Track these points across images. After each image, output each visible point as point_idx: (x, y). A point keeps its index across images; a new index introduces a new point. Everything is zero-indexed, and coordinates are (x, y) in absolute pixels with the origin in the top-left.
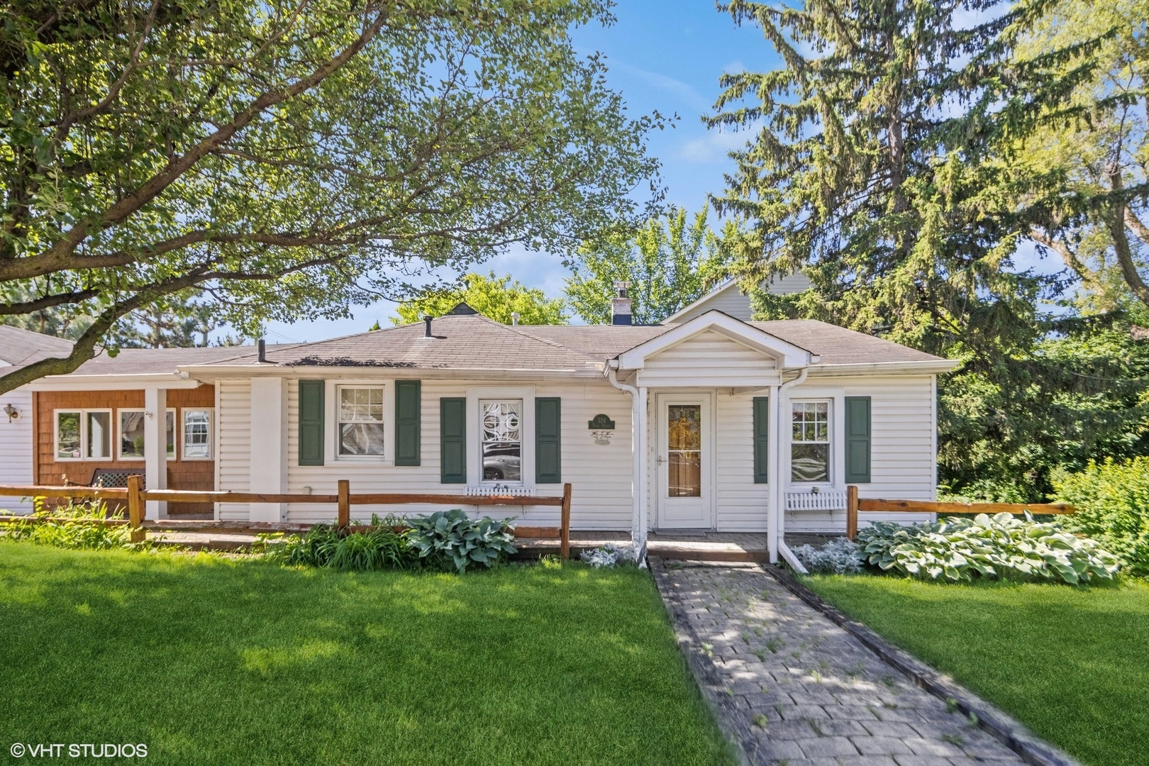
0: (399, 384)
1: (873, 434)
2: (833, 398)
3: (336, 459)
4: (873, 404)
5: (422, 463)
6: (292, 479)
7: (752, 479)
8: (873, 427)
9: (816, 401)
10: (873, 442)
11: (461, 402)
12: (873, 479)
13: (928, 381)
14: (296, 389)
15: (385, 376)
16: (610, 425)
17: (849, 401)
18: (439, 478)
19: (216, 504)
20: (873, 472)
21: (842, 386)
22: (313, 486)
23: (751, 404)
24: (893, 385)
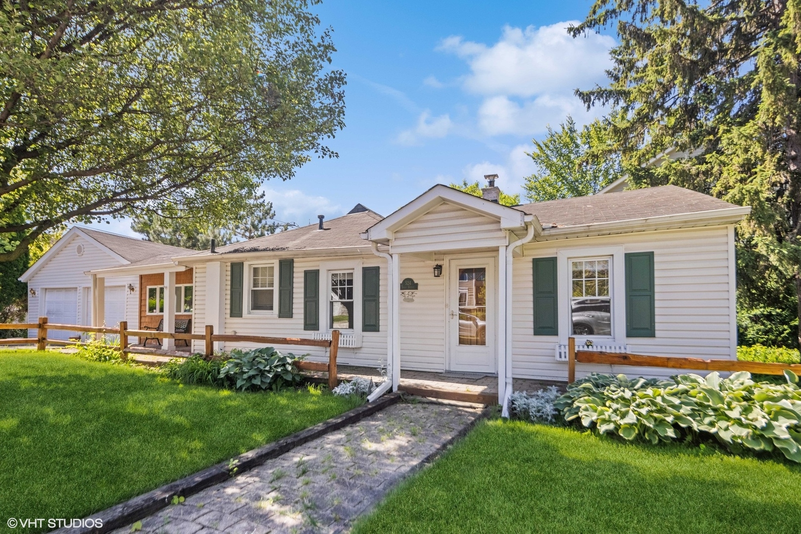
0: (281, 263)
1: (657, 289)
2: (613, 255)
3: (249, 313)
4: (656, 259)
5: (294, 316)
6: (227, 326)
7: (532, 331)
8: (657, 281)
9: (596, 259)
10: (657, 296)
11: (316, 273)
12: (657, 333)
13: (724, 232)
14: (229, 268)
15: (275, 257)
16: (415, 286)
17: (630, 258)
18: (302, 326)
19: (193, 340)
20: (657, 327)
21: (622, 243)
22: (237, 331)
23: (531, 265)
24: (682, 239)
